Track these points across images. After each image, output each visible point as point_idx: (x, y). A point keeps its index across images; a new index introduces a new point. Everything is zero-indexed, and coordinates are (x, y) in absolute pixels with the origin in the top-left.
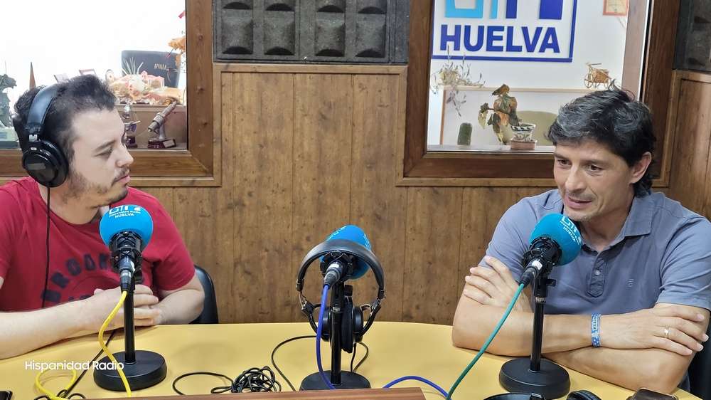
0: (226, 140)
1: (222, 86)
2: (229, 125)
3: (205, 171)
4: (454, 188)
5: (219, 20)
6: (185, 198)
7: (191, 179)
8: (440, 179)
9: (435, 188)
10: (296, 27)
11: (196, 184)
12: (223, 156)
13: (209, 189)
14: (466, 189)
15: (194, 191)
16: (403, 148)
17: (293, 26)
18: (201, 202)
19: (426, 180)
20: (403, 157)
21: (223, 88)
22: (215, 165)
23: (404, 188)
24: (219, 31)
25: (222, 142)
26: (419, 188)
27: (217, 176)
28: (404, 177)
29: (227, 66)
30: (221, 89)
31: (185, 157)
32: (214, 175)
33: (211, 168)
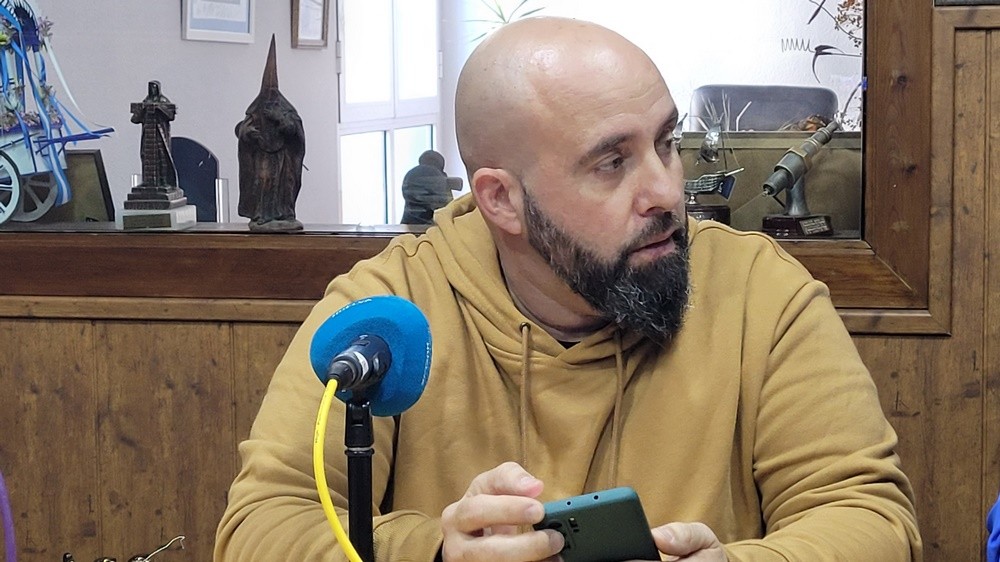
1: (956, 67)
2: (973, 171)
3: (907, 295)
11: (881, 328)
12: (957, 253)
13: (916, 342)
15: (875, 345)
18: (894, 375)
21: (960, 73)
22: (935, 278)
25: (953, 215)
27: (938, 307)
29: (971, 14)
30: (955, 73)
31: (856, 257)
32: (931, 306)
33: (925, 285)
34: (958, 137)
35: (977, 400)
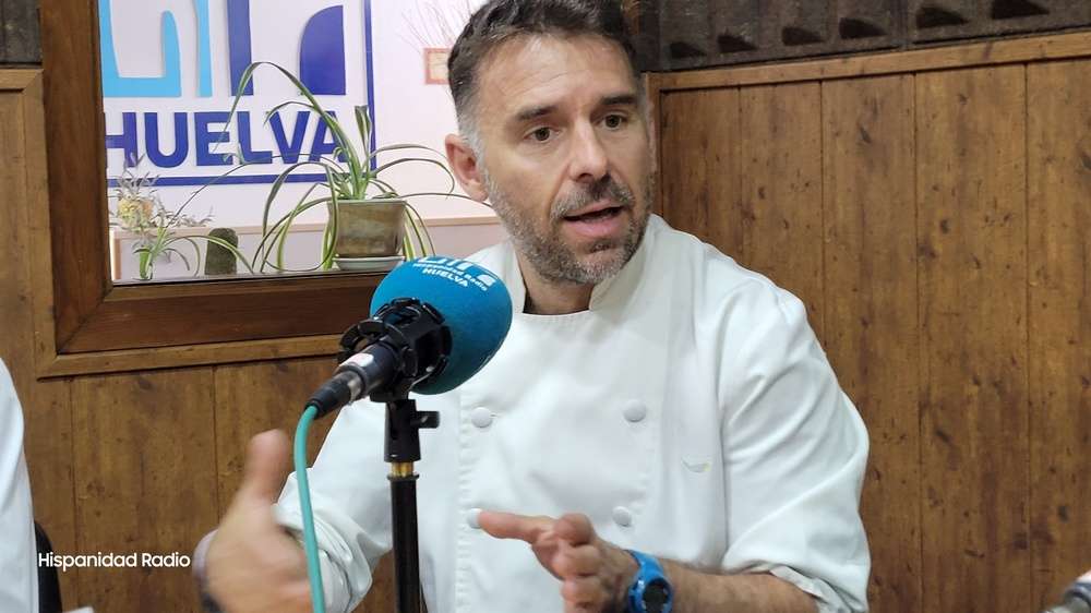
4: (192, 372)
8: (152, 350)
9: (145, 376)
14: (219, 370)
16: (48, 279)
19: (118, 359)
20: (51, 303)
23: (61, 383)
26: (103, 379)
28: (59, 353)
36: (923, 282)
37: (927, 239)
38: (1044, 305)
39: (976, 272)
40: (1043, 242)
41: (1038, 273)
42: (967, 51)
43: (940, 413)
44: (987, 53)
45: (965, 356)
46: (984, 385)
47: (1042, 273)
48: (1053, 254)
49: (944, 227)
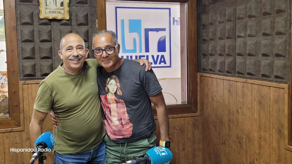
0: (26, 111)
1: (23, 90)
2: (27, 105)
3: (17, 125)
5: (21, 64)
6: (8, 137)
7: (11, 129)
10: (54, 65)
11: (13, 131)
12: (25, 118)
13: (19, 132)
15: (12, 133)
17: (52, 65)
18: (15, 138)
21: (24, 91)
24: (21, 69)
25: (24, 112)
27: (22, 127)
29: (25, 82)
30: (23, 91)
31: (8, 120)
32: (21, 126)
33: (20, 123)
34: (24, 101)
35: (29, 140)
36: (237, 116)
37: (238, 109)
38: (254, 124)
39: (245, 117)
40: (254, 113)
41: (253, 119)
42: (243, 80)
43: (239, 139)
44: (246, 80)
45: (243, 130)
46: (246, 136)
47: (254, 119)
48: (255, 116)
49: (240, 108)
